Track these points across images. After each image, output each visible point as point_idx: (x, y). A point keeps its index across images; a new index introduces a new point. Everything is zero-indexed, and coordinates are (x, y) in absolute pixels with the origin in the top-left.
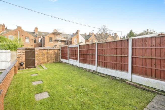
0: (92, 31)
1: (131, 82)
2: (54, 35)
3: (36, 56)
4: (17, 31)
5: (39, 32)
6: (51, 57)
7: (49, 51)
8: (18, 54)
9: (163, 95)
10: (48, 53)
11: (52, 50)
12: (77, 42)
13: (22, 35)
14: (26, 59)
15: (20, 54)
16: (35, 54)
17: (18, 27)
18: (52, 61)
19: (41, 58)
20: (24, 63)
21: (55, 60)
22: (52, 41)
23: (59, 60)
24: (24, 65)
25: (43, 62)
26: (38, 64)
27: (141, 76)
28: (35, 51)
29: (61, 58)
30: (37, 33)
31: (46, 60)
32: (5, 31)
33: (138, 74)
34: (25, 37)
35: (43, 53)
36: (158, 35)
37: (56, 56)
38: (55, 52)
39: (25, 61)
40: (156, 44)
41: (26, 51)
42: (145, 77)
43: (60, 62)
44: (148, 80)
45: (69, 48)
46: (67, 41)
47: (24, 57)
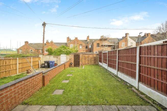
0: (140, 33)
1: (138, 90)
2: (101, 41)
3: (80, 59)
4: (75, 41)
5: (90, 40)
6: (91, 60)
7: (89, 56)
8: (70, 57)
9: (155, 108)
10: (88, 57)
11: (92, 55)
12: (125, 46)
13: (78, 43)
14: (74, 61)
15: (71, 57)
16: (80, 58)
17: (75, 38)
18: (92, 63)
19: (83, 60)
20: (72, 63)
21: (94, 62)
22: (99, 46)
23: (97, 63)
24: (73, 65)
25: (85, 63)
26: (81, 65)
27: (145, 86)
28: (79, 55)
29: (99, 61)
30: (89, 41)
31: (87, 62)
32: (69, 41)
33: (144, 83)
34: (79, 44)
35: (85, 56)
36: (163, 43)
37: (94, 60)
38: (94, 56)
39: (73, 62)
40: (158, 53)
41: (74, 55)
42: (148, 87)
43: (98, 65)
44: (151, 91)
45: (103, 53)
46: (114, 45)
47: (73, 59)
